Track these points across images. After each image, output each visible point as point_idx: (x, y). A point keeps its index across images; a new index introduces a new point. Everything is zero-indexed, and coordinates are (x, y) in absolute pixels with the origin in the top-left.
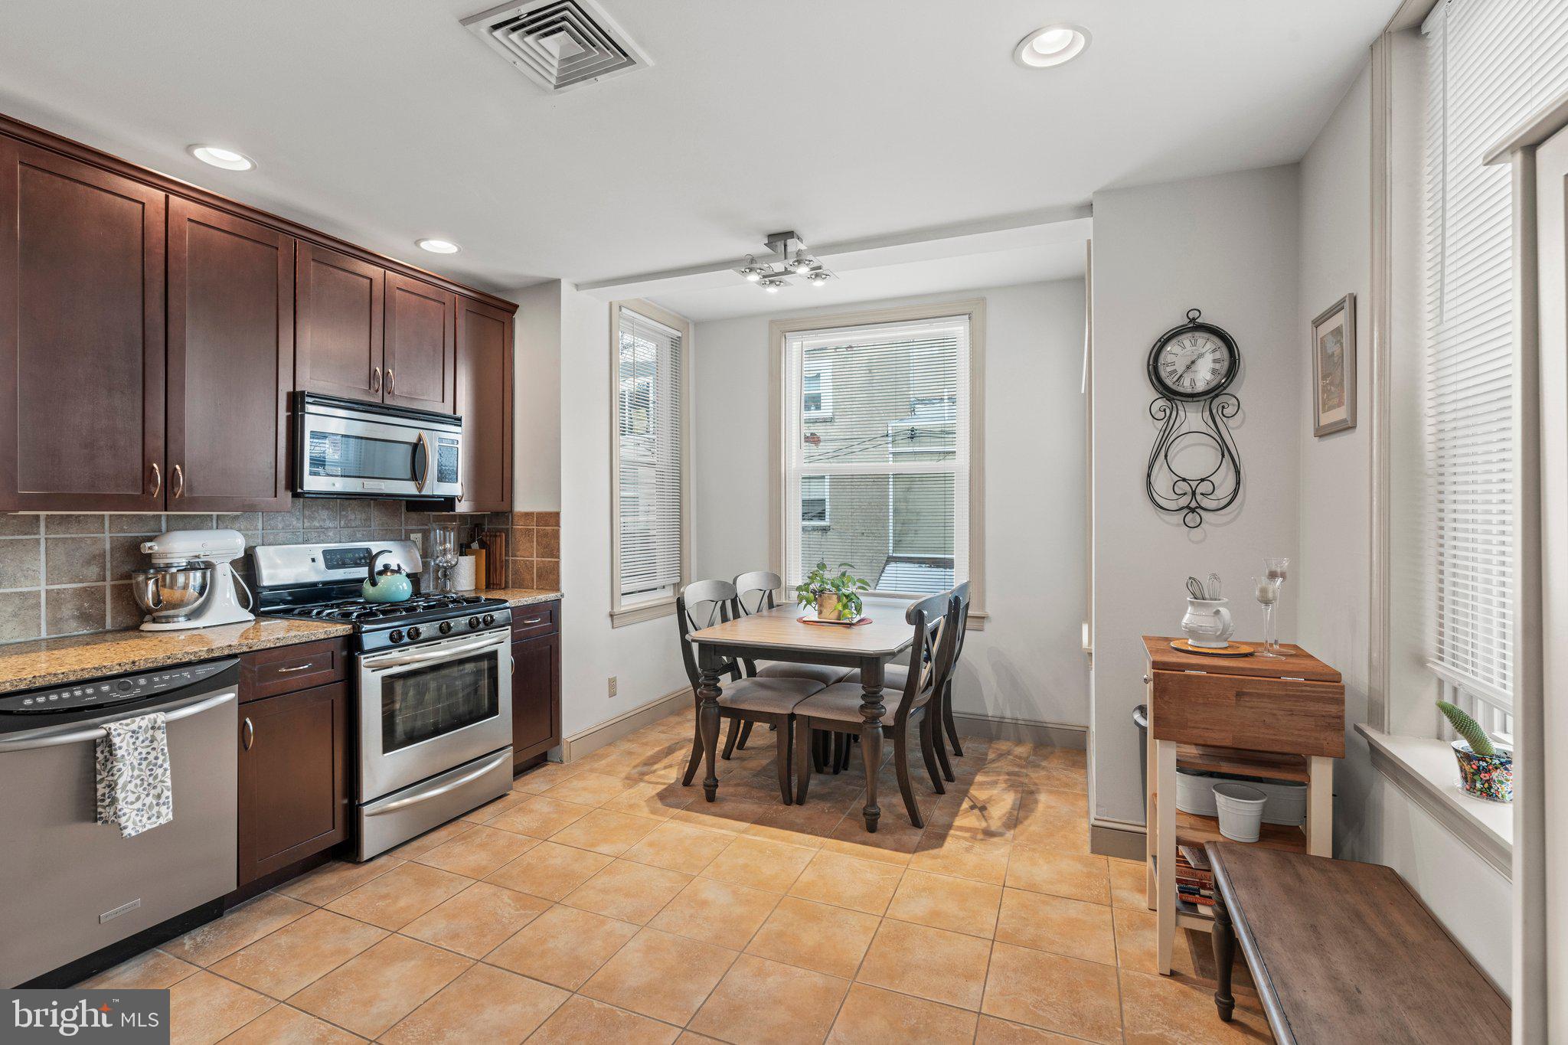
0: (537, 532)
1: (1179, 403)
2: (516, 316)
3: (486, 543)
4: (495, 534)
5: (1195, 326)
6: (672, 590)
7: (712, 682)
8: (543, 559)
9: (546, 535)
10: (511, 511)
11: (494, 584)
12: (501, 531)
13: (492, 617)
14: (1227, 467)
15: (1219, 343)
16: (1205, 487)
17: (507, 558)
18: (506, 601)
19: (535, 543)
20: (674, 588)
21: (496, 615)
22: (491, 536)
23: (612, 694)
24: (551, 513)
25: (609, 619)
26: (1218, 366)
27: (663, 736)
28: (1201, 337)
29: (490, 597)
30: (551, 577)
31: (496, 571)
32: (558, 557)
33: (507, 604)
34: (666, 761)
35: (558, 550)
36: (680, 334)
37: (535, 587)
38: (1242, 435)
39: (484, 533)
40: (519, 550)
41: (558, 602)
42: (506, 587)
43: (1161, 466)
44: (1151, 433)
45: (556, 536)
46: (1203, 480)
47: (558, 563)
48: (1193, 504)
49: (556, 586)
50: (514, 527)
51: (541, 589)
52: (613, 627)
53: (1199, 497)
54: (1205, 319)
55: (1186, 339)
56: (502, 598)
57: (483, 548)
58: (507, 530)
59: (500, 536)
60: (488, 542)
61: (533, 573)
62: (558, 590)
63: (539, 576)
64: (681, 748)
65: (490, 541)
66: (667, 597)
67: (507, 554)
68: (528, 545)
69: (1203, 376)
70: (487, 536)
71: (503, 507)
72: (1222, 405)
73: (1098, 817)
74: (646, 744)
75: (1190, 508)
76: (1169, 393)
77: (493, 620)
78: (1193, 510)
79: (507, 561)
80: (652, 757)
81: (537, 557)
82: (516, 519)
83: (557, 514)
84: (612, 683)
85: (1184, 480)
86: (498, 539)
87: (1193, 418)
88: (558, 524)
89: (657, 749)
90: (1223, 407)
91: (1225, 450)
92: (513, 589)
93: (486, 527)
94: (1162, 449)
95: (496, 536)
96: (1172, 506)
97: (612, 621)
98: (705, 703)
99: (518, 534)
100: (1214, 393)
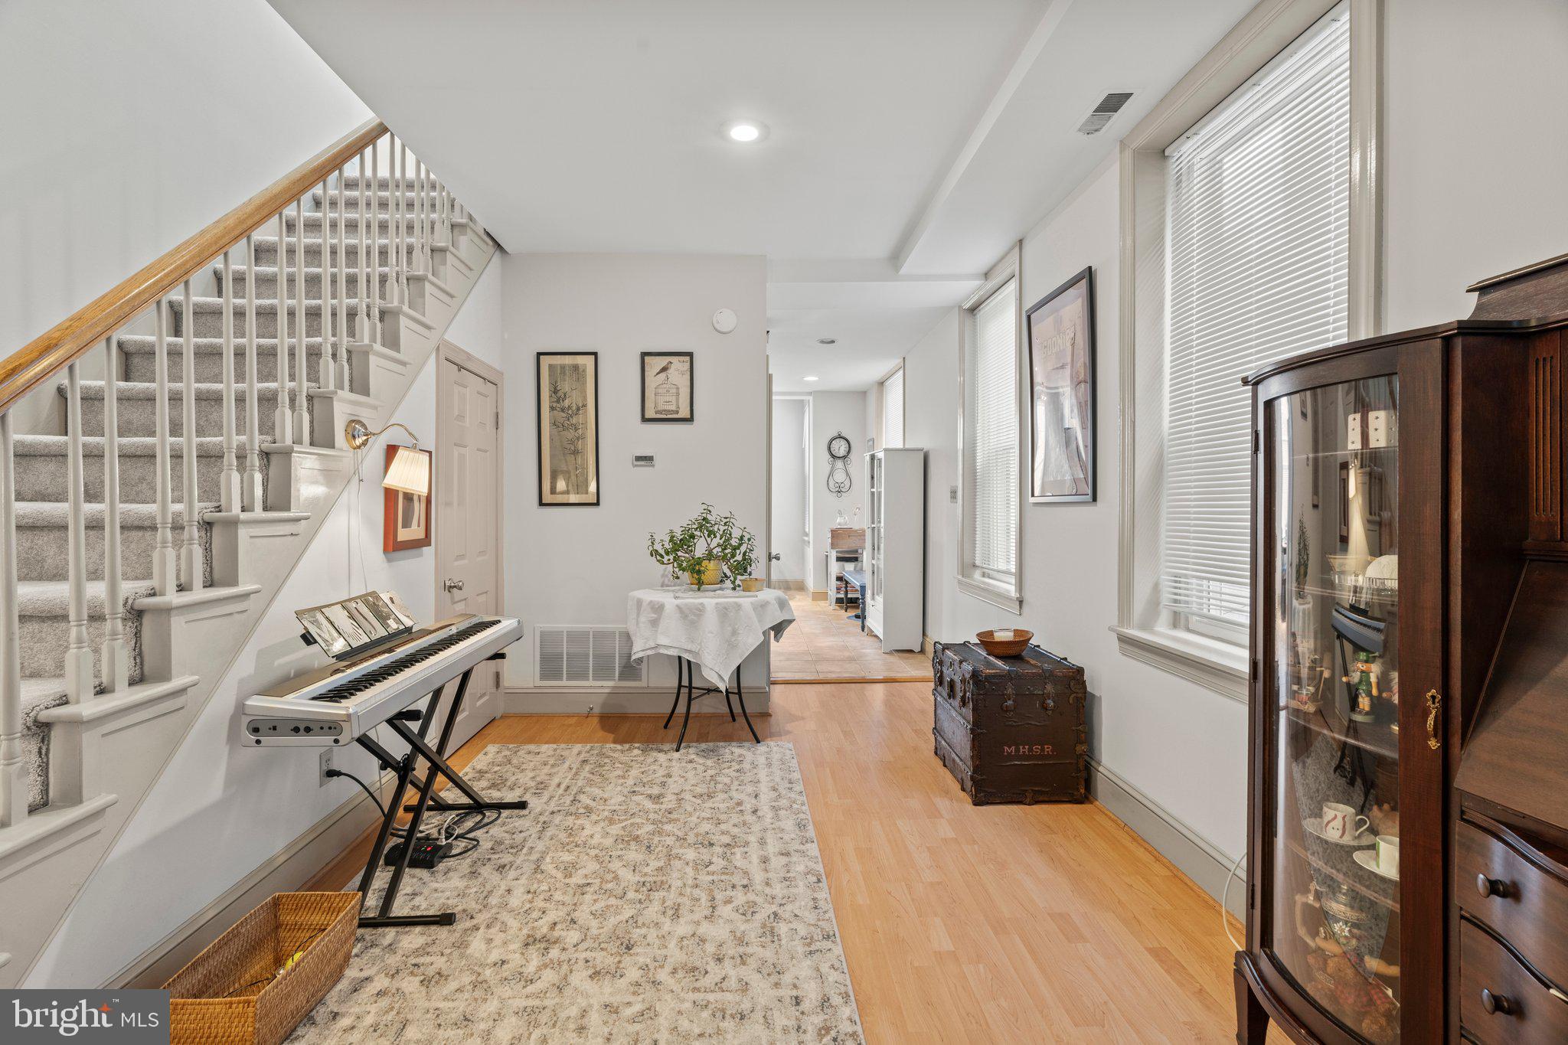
1: (835, 459)
5: (840, 437)
14: (848, 479)
15: (846, 442)
16: (842, 485)
26: (846, 449)
28: (842, 440)
38: (851, 470)
43: (831, 478)
44: (828, 468)
46: (842, 483)
48: (839, 490)
53: (841, 488)
54: (843, 435)
55: (838, 440)
69: (842, 452)
76: (833, 456)
78: (839, 492)
85: (837, 483)
87: (839, 464)
90: (847, 461)
91: (847, 474)
94: (831, 474)
96: (834, 490)
100: (844, 457)
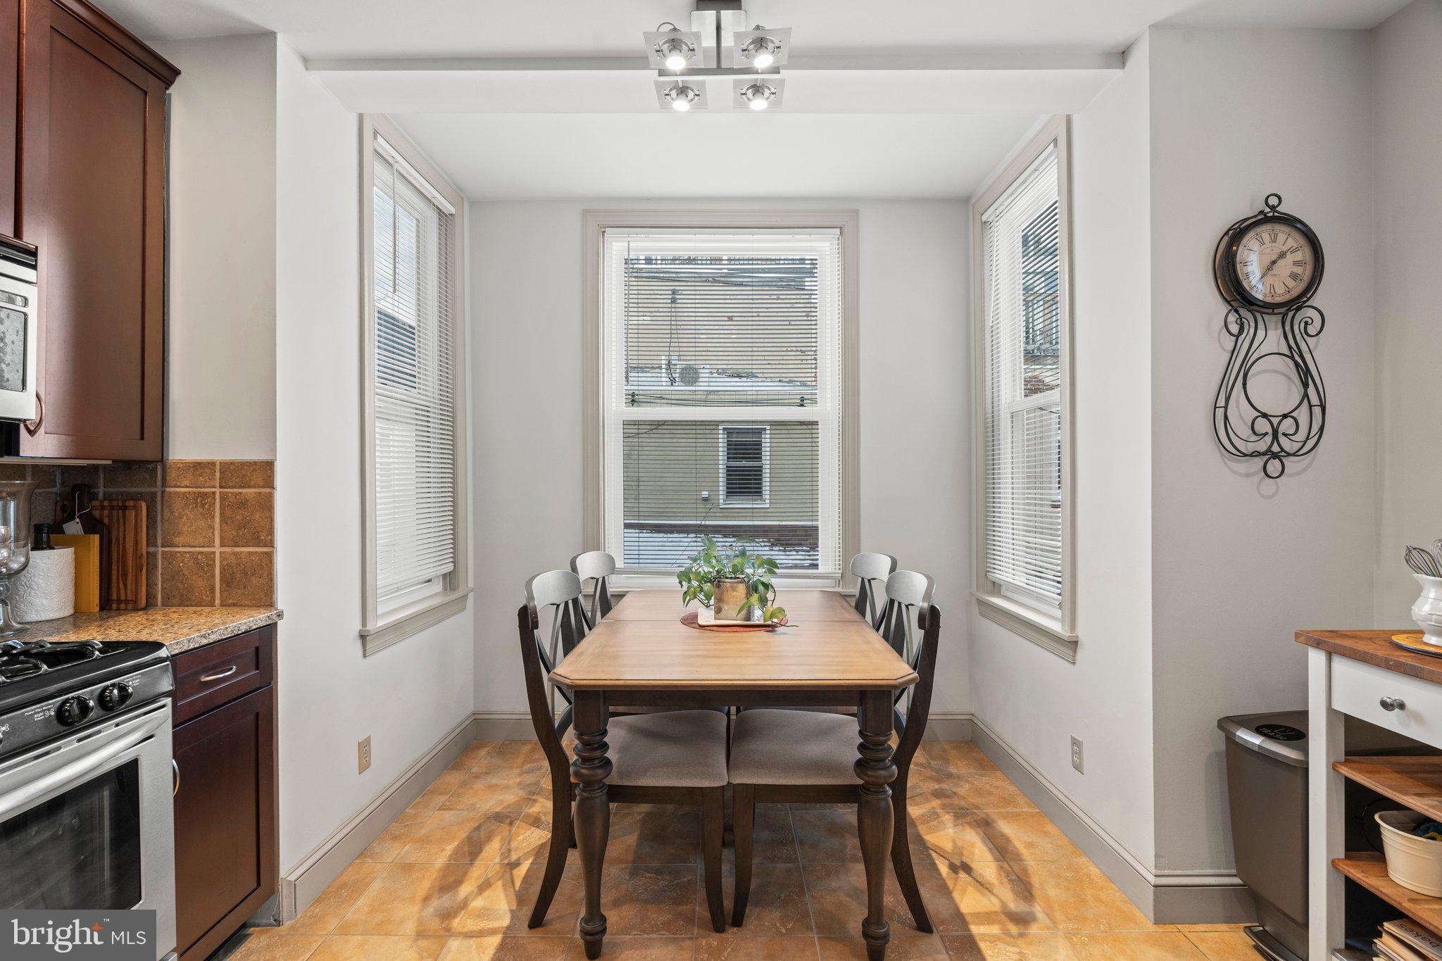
0: (223, 499)
1: (1258, 316)
2: (172, 90)
3: (101, 522)
4: (122, 505)
5: (1275, 216)
6: (441, 583)
7: (598, 753)
8: (237, 549)
9: (243, 504)
10: (162, 460)
11: (119, 601)
12: (137, 497)
13: (122, 689)
15: (1302, 241)
16: (1287, 425)
17: (151, 549)
18: (159, 646)
19: (217, 520)
20: (445, 583)
21: (133, 682)
22: (112, 508)
23: (364, 765)
24: (255, 463)
25: (359, 643)
26: (1299, 270)
27: (448, 816)
28: (1282, 231)
29: (113, 636)
30: (254, 580)
31: (125, 575)
32: (271, 544)
33: (163, 653)
34: (476, 874)
35: (271, 531)
36: (453, 210)
37: (217, 602)
38: (1327, 358)
39: (95, 503)
40: (180, 534)
41: (267, 634)
42: (150, 605)
43: (1238, 396)
45: (267, 505)
46: (1285, 416)
47: (269, 557)
48: (1275, 448)
49: (265, 598)
50: (168, 490)
51: (231, 604)
52: (365, 656)
53: (1282, 439)
54: (1287, 208)
55: (1264, 233)
56: (144, 637)
57: (95, 533)
58: (154, 495)
59: (137, 509)
60: (106, 521)
61: (214, 576)
62: (270, 604)
63: (228, 582)
64: (489, 838)
65: (110, 516)
66: (436, 595)
67: (151, 541)
68: (202, 523)
69: (1284, 282)
70: (103, 508)
71: (144, 451)
72: (1305, 320)
73: (1159, 872)
74: (426, 841)
75: (1273, 453)
77: (124, 694)
78: (1275, 456)
79: (154, 555)
80: (448, 869)
81: (222, 545)
82: (172, 475)
83: (269, 466)
84: (364, 748)
85: (1265, 416)
86: (131, 514)
88: (269, 483)
89: (450, 848)
90: (1306, 323)
92: (167, 610)
93: (101, 491)
94: (1239, 374)
95: (125, 508)
96: (1250, 448)
97: (364, 645)
98: (583, 790)
99: (178, 506)
100: (1297, 303)
